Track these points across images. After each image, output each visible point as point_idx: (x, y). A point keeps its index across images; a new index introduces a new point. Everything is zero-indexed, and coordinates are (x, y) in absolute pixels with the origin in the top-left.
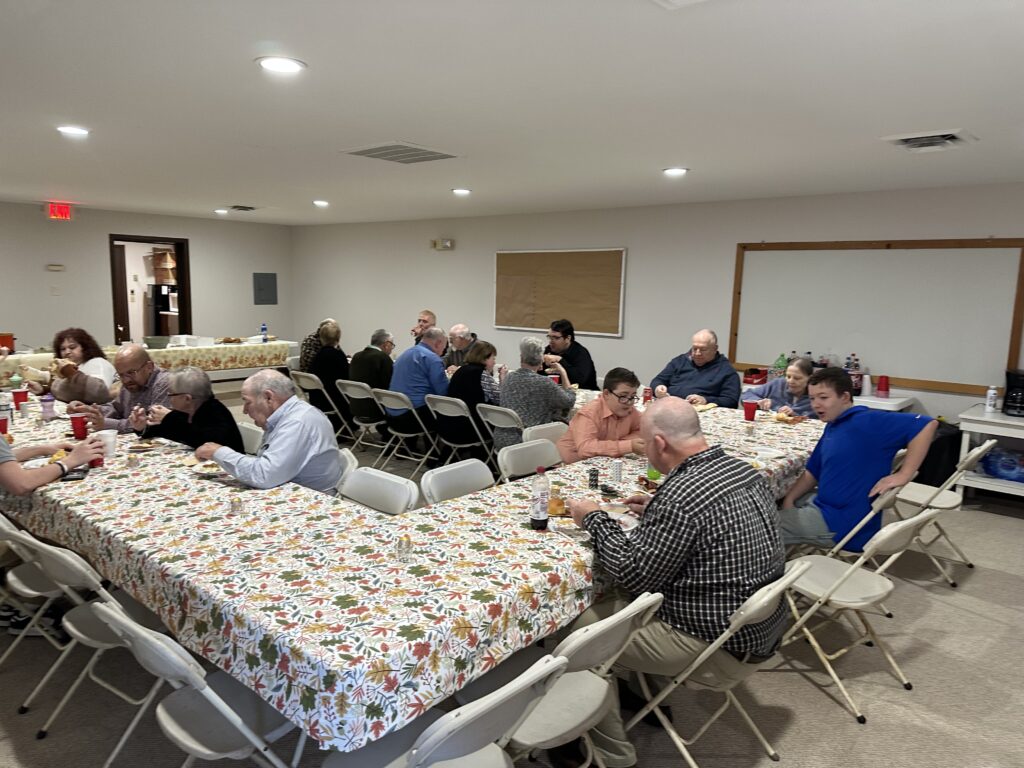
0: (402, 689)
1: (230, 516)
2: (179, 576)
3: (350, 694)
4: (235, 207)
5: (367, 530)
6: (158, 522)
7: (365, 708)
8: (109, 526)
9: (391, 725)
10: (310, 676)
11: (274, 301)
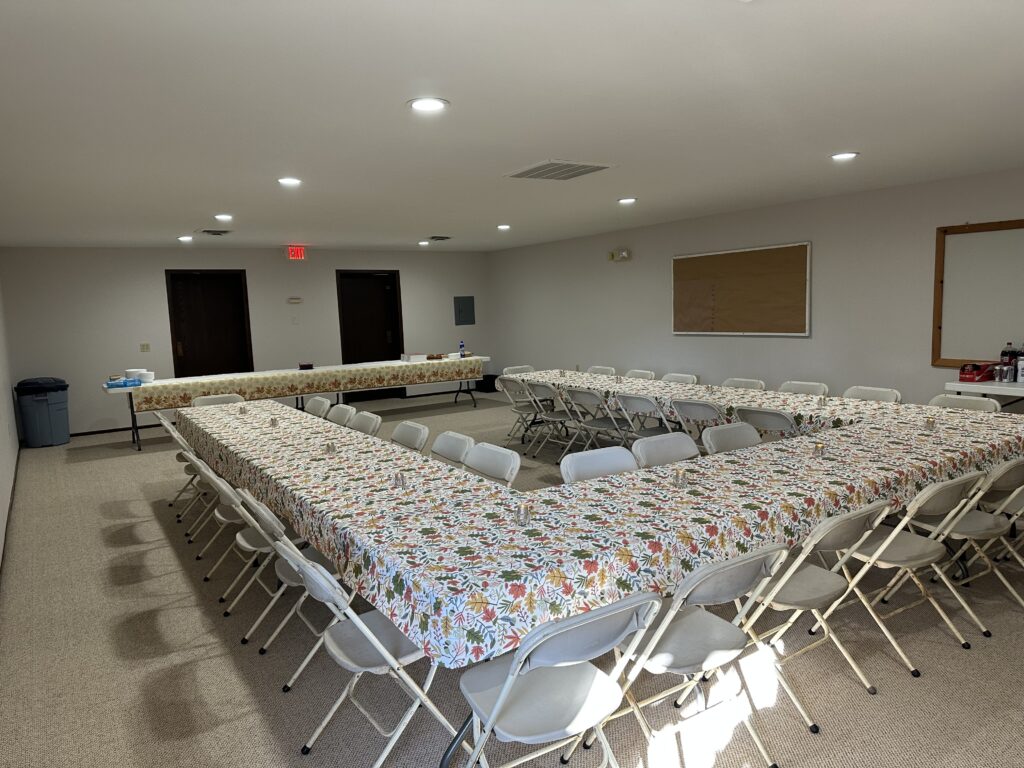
0: (499, 621)
1: (392, 489)
2: (344, 529)
3: (453, 618)
4: (433, 238)
5: (500, 501)
6: (338, 491)
7: (465, 632)
8: (303, 493)
9: (490, 651)
10: (425, 604)
11: (473, 322)
